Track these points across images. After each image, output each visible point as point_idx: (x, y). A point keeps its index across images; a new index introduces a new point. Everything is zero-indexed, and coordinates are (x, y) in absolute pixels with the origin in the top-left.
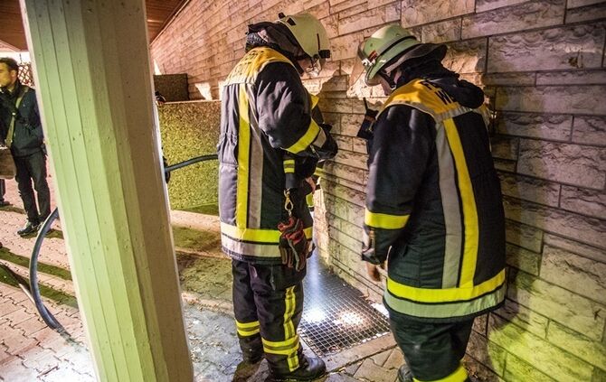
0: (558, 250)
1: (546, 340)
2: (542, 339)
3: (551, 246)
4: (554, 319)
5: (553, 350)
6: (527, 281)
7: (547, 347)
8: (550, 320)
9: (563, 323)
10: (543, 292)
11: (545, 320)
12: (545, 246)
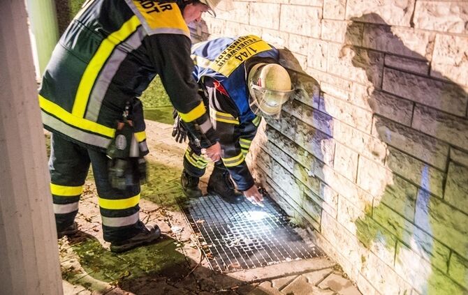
0: (462, 168)
1: (447, 275)
2: (444, 274)
3: (457, 164)
4: (456, 250)
5: (454, 287)
6: (431, 204)
7: (448, 284)
8: (452, 251)
9: (462, 254)
10: (446, 217)
11: (447, 251)
12: (451, 163)
